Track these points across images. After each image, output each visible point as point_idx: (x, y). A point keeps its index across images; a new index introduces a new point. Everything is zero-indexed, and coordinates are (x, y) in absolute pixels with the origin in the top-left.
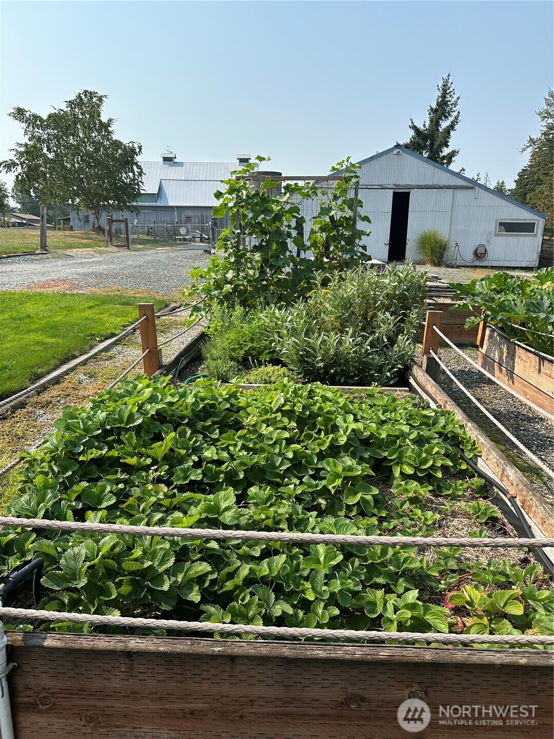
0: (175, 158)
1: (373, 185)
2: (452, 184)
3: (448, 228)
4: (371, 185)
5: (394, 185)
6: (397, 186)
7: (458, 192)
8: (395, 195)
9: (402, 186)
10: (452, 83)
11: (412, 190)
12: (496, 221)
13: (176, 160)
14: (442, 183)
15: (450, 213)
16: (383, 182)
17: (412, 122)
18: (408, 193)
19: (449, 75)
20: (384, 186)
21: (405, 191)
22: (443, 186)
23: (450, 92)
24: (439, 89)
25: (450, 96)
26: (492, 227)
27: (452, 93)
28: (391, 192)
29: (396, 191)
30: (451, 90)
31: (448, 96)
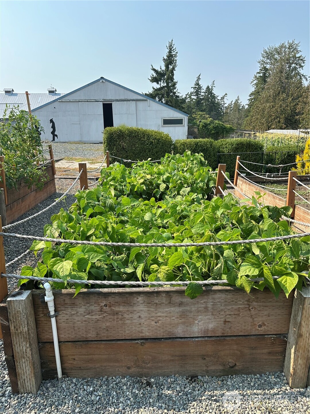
0: (56, 91)
1: (91, 100)
2: (135, 99)
3: (136, 123)
4: (90, 100)
5: (103, 100)
6: (105, 100)
7: (138, 103)
8: (104, 105)
9: (107, 100)
10: (174, 45)
11: (113, 102)
12: (162, 119)
13: (56, 92)
14: (129, 98)
15: (135, 115)
16: (97, 98)
17: (152, 67)
18: (112, 104)
19: (172, 40)
20: (97, 100)
21: (109, 103)
22: (130, 99)
23: (173, 50)
24: (167, 48)
25: (174, 52)
26: (161, 122)
27: (175, 50)
28: (101, 103)
29: (104, 103)
30: (174, 48)
31: (173, 52)
